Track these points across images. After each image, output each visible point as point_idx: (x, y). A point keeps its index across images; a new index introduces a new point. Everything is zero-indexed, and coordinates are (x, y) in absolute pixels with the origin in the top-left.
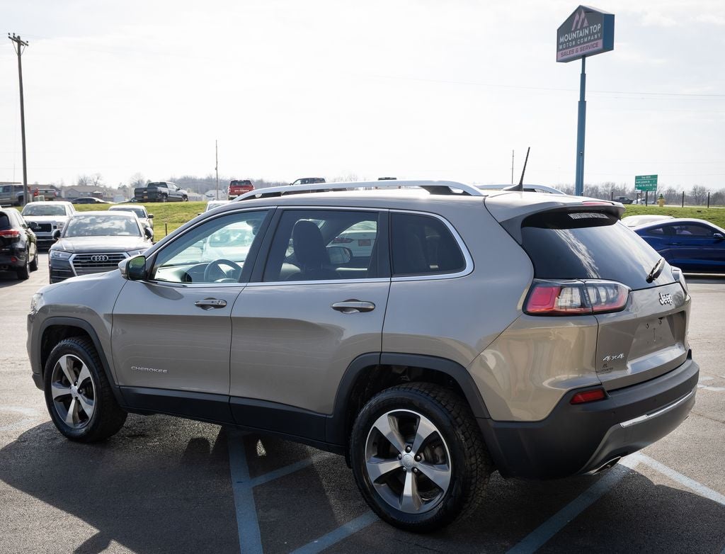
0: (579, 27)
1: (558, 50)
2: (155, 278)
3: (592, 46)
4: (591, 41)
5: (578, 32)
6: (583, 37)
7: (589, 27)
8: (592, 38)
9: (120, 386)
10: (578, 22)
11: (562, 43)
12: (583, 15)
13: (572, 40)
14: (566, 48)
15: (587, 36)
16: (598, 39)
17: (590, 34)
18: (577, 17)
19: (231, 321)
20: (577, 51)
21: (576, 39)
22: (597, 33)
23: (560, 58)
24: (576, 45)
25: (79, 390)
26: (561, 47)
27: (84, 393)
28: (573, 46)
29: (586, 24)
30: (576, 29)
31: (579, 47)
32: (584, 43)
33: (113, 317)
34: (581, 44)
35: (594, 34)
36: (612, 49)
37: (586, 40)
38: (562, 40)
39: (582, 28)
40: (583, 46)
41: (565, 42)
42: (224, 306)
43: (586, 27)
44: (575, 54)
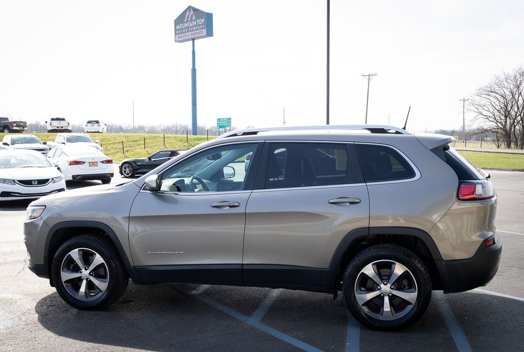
0: (189, 20)
1: (176, 34)
2: (161, 190)
3: (199, 33)
4: (198, 29)
5: (189, 23)
6: (193, 27)
7: (196, 20)
8: (199, 28)
9: (135, 266)
10: (188, 16)
11: (178, 30)
12: (192, 12)
13: (185, 28)
14: (181, 33)
15: (195, 26)
16: (203, 28)
17: (197, 25)
18: (188, 13)
19: (245, 215)
20: (189, 36)
21: (187, 28)
22: (202, 24)
23: (177, 39)
24: (188, 31)
25: (90, 273)
26: (177, 32)
27: (94, 275)
28: (185, 32)
29: (194, 18)
30: (187, 21)
31: (190, 33)
32: (193, 30)
33: (130, 219)
34: (191, 31)
35: (200, 25)
36: (212, 35)
37: (194, 29)
38: (178, 27)
39: (191, 21)
40: (192, 32)
41: (181, 29)
42: (239, 206)
43: (194, 20)
44: (187, 37)
